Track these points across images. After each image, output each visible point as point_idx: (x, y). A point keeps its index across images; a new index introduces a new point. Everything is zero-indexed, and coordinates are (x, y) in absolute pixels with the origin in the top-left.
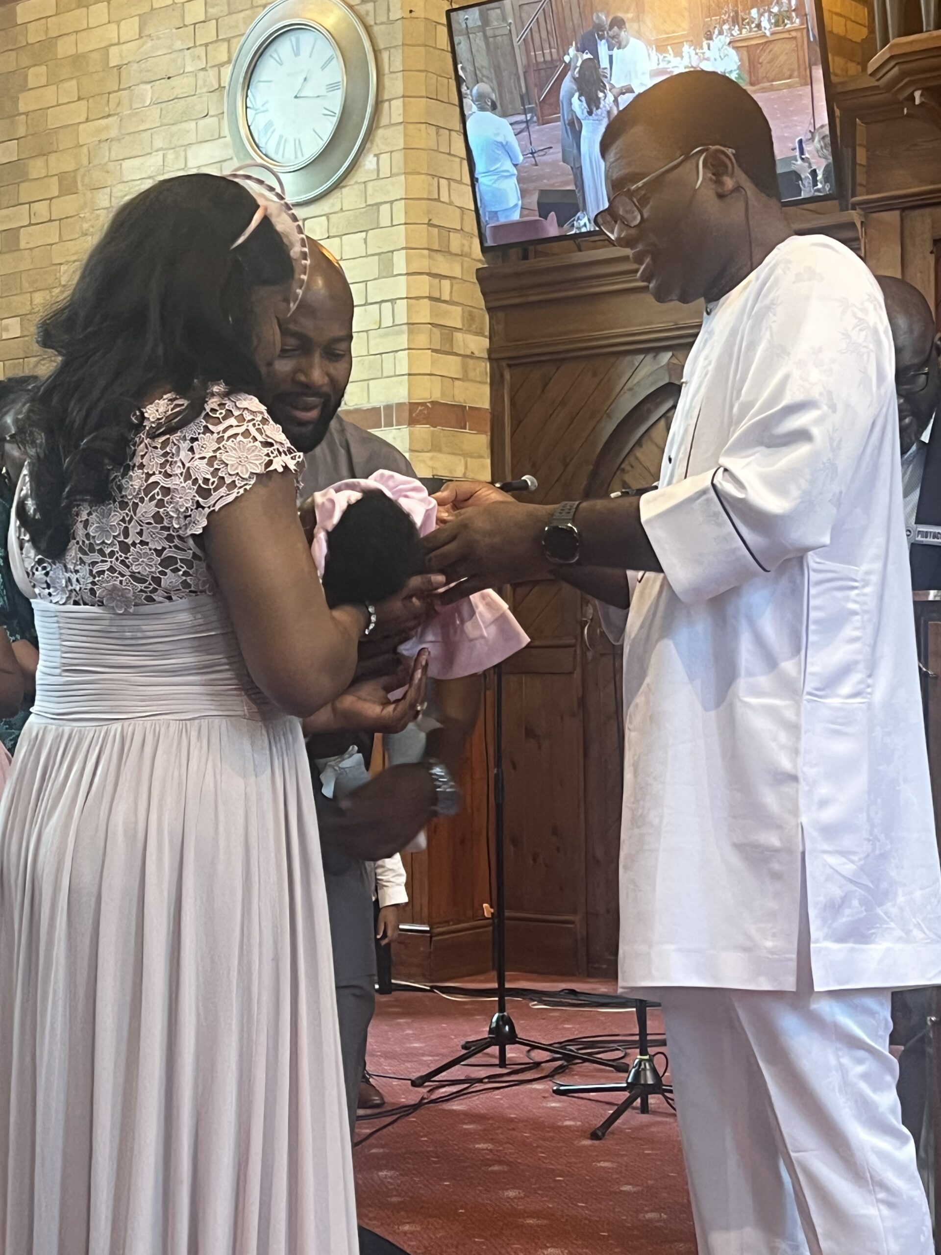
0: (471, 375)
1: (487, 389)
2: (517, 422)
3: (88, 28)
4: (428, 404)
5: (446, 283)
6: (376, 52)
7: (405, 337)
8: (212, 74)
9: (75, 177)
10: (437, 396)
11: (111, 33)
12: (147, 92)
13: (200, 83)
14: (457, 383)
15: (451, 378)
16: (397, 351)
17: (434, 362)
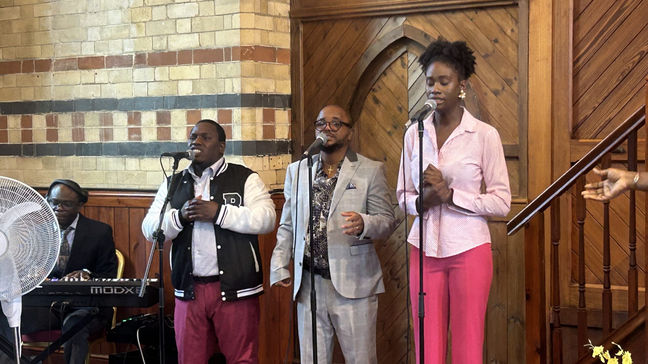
0: (279, 28)
1: (288, 37)
2: (308, 57)
4: (252, 47)
7: (238, 5)
10: (258, 42)
14: (270, 33)
15: (267, 30)
16: (233, 14)
17: (256, 21)
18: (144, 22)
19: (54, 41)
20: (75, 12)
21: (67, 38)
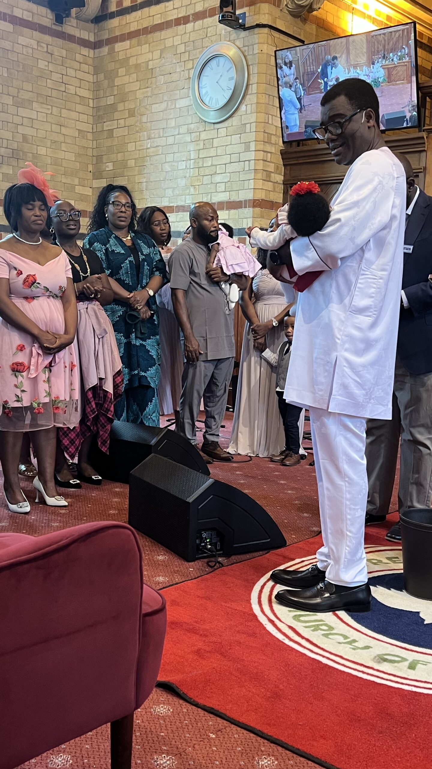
0: (276, 190)
1: (282, 195)
3: (141, 54)
4: (260, 200)
5: (269, 155)
6: (248, 66)
7: (253, 174)
8: (187, 72)
9: (134, 111)
10: (263, 197)
11: (150, 56)
12: (162, 79)
13: (182, 76)
14: (271, 192)
15: (269, 191)
16: (250, 180)
17: (263, 184)
18: (198, 185)
19: (145, 197)
20: (158, 179)
21: (154, 195)
